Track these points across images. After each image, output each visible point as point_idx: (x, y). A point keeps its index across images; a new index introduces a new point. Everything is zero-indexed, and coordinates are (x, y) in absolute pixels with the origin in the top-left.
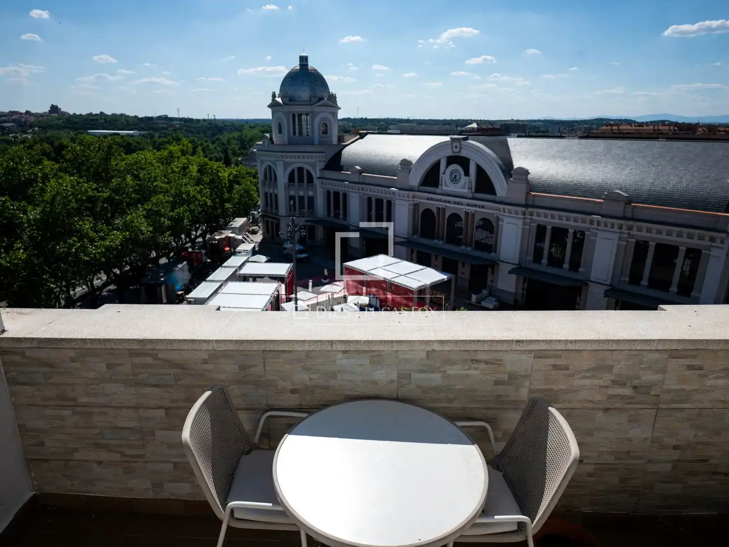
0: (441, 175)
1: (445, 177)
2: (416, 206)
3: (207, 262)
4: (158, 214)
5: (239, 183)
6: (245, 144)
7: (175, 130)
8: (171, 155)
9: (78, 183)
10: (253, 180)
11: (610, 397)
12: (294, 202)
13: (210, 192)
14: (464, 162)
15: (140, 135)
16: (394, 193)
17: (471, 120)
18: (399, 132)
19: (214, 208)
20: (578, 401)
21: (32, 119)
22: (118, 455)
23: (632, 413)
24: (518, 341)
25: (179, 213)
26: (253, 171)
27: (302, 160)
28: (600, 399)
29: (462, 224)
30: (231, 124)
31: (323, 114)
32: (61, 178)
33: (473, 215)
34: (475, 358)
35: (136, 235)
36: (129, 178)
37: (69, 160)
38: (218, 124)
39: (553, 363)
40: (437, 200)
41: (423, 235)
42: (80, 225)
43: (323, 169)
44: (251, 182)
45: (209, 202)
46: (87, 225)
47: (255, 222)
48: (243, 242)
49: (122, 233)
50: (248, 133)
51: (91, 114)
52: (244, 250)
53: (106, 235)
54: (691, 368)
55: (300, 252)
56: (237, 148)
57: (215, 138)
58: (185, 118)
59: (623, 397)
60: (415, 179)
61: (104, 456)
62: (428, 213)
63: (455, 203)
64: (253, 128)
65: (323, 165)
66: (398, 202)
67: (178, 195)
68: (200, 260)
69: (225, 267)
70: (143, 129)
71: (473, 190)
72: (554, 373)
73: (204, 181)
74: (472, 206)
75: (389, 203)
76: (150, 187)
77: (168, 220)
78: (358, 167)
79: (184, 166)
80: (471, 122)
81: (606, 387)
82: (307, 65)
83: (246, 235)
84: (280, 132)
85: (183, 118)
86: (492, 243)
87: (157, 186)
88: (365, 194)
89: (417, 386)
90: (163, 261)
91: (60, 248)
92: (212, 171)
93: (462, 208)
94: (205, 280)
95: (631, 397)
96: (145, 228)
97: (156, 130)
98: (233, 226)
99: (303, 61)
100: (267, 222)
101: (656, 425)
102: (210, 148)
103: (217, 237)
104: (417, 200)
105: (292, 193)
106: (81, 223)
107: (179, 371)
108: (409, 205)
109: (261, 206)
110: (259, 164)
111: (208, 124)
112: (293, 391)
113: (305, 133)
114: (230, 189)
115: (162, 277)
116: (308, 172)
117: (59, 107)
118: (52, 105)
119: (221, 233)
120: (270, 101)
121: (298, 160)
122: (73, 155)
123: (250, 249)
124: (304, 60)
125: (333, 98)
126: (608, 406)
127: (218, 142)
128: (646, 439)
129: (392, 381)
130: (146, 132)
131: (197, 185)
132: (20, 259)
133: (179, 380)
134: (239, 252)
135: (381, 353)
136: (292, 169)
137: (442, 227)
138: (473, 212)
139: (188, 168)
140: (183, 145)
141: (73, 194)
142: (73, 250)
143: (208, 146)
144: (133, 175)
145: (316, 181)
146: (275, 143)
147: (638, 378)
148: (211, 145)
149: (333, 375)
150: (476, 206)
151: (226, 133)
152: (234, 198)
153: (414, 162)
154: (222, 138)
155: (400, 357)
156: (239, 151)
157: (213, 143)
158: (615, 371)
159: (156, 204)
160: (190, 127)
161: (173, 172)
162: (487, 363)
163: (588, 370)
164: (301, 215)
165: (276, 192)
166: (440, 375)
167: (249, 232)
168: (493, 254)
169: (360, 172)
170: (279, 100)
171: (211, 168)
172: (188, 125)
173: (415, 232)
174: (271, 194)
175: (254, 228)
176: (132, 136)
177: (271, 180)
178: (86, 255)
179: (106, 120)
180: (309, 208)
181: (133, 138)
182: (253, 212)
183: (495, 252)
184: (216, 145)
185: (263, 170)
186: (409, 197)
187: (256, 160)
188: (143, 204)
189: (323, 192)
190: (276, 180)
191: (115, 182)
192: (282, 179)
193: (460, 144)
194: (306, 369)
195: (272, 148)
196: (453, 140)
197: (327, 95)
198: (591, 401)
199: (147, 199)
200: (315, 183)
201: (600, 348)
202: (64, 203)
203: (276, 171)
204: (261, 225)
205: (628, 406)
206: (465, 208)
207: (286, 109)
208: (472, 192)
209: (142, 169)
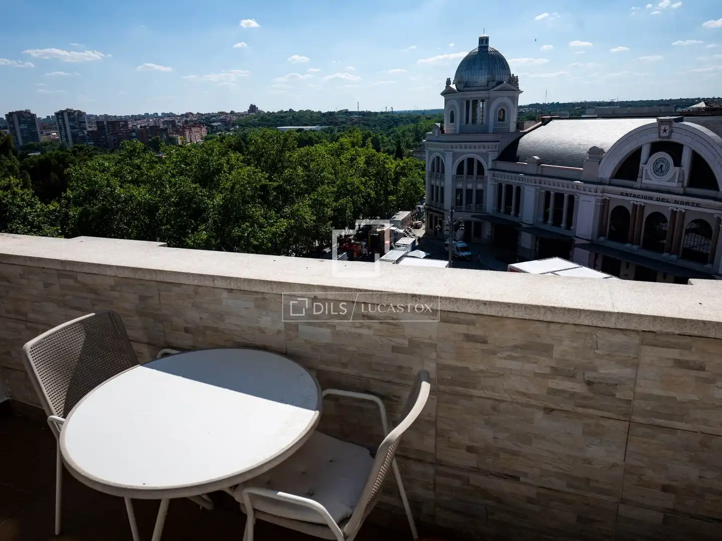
0: (641, 166)
1: (647, 167)
2: (605, 203)
4: (322, 204)
5: (405, 175)
6: (418, 136)
7: (353, 124)
8: (342, 148)
9: (254, 172)
11: (553, 392)
12: (461, 196)
13: (375, 184)
14: (675, 150)
15: (322, 130)
16: (578, 187)
17: (699, 99)
18: (596, 116)
19: (378, 200)
20: (506, 391)
21: (235, 118)
23: (589, 421)
25: (342, 204)
26: (422, 163)
27: (472, 150)
28: (536, 392)
29: (666, 227)
30: (407, 116)
31: (500, 99)
33: (683, 215)
35: (301, 224)
36: (300, 170)
37: (252, 153)
38: (395, 115)
39: (465, 332)
40: (635, 196)
41: (613, 237)
42: (253, 212)
43: (496, 160)
44: (419, 174)
45: (373, 194)
46: (257, 211)
47: (418, 216)
48: (405, 236)
49: (288, 221)
50: (423, 124)
51: (282, 112)
52: (404, 245)
53: (274, 222)
54: (681, 364)
55: (463, 249)
56: (411, 140)
57: (390, 131)
58: (364, 112)
59: (573, 395)
60: (606, 171)
62: (621, 211)
63: (658, 200)
64: (430, 119)
65: (496, 155)
66: (582, 198)
69: (383, 260)
70: (325, 124)
71: (685, 183)
72: (467, 345)
73: (370, 173)
74: (682, 203)
75: (571, 198)
76: (318, 178)
77: (331, 210)
78: (536, 157)
79: (352, 158)
80: (699, 100)
81: (544, 376)
82: (487, 47)
83: (408, 228)
84: (452, 121)
85: (362, 111)
86: (709, 252)
87: (324, 176)
88: (542, 188)
89: (306, 341)
90: (326, 250)
92: (379, 162)
93: (668, 207)
95: (585, 398)
96: (309, 216)
97: (336, 124)
98: (395, 219)
99: (482, 43)
100: (431, 216)
101: (631, 448)
102: (385, 140)
104: (607, 196)
105: (460, 186)
106: (253, 210)
107: (94, 296)
108: (597, 201)
109: (426, 201)
110: (427, 156)
111: (386, 116)
112: (187, 330)
113: (479, 121)
114: (396, 181)
116: (479, 163)
117: (257, 106)
118: (252, 105)
120: (443, 88)
121: (468, 150)
122: (255, 147)
123: (410, 243)
124: (484, 42)
125: (514, 81)
126: (551, 406)
127: (392, 135)
128: (614, 465)
129: (279, 332)
130: (327, 127)
131: (363, 176)
132: (202, 240)
133: (94, 305)
134: (398, 246)
135: (265, 295)
136: (461, 161)
137: (640, 229)
138: (684, 211)
139: (355, 159)
140: (354, 137)
141: (249, 183)
142: (246, 235)
143: (382, 139)
144: (304, 166)
145: (487, 173)
146: (445, 132)
147: (594, 369)
148: (385, 138)
149: (220, 316)
150: (687, 203)
151: (401, 125)
152: (400, 190)
153: (606, 150)
154: (398, 130)
156: (413, 144)
157: (388, 135)
158: (556, 354)
159: (321, 195)
160: (368, 120)
161: (342, 163)
163: (516, 347)
164: (468, 210)
165: (442, 184)
166: (329, 330)
167: (412, 226)
168: (709, 266)
169: (539, 163)
170: (453, 86)
171: (378, 160)
172: (366, 118)
173: (601, 233)
174: (437, 187)
175: (417, 222)
176: (314, 131)
177: (438, 172)
179: (293, 117)
180: (477, 202)
181: (315, 132)
182: (419, 206)
183: (712, 262)
184: (390, 137)
185: (431, 161)
186: (597, 192)
187: (425, 151)
188: (309, 194)
189: (494, 185)
190: (443, 172)
191: (287, 172)
192: (450, 170)
193: (671, 126)
194: (195, 306)
195: (442, 138)
196: (661, 122)
197: (507, 78)
198: (524, 394)
199: (314, 190)
200: (485, 175)
201: (527, 317)
202: (241, 191)
203: (444, 162)
204: (424, 219)
205: (580, 410)
206: (672, 206)
207: (459, 95)
208: (683, 187)
209: (312, 160)
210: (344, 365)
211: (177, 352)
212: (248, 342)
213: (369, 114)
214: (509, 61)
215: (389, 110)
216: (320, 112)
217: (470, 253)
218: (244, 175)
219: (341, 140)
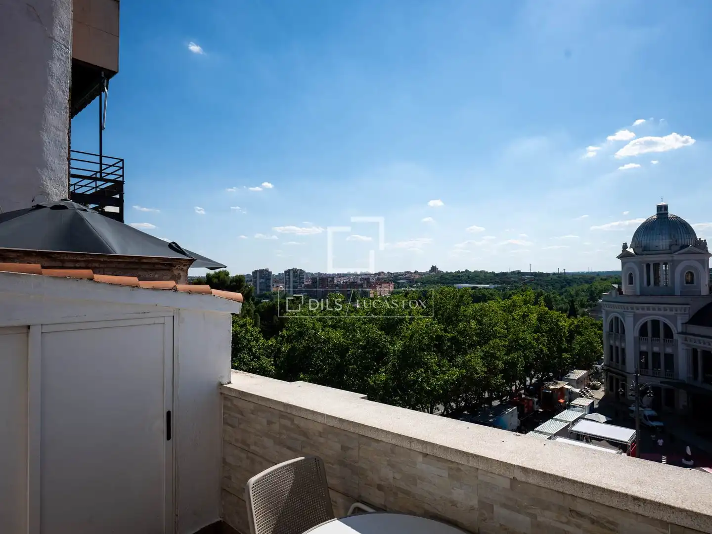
3: (538, 411)
4: (493, 356)
5: (580, 334)
6: (593, 296)
7: (525, 284)
8: (514, 305)
9: (432, 324)
10: (598, 332)
12: (646, 359)
13: (548, 340)
15: (495, 288)
19: (551, 357)
21: (417, 277)
25: (513, 358)
26: (598, 322)
27: (657, 312)
30: (581, 277)
31: (686, 262)
34: (574, 509)
35: (472, 374)
36: (473, 324)
38: (567, 276)
42: (428, 359)
43: (686, 323)
44: (595, 333)
45: (545, 350)
46: (432, 359)
47: (596, 375)
48: (581, 396)
49: (460, 370)
50: (598, 285)
51: (459, 272)
52: (580, 405)
53: (447, 370)
55: (652, 418)
56: (585, 299)
57: (563, 290)
58: (536, 273)
64: (605, 280)
65: (687, 318)
67: (516, 341)
68: (531, 409)
69: (557, 420)
70: (498, 283)
73: (542, 329)
76: (491, 332)
77: (502, 363)
79: (524, 315)
82: (667, 213)
83: (584, 388)
84: (631, 282)
85: (534, 272)
87: (496, 330)
89: (501, 525)
90: (496, 403)
91: (411, 376)
92: (552, 321)
94: (533, 430)
96: (480, 367)
97: (509, 283)
98: (570, 377)
99: (661, 211)
100: (611, 378)
102: (557, 299)
103: (552, 387)
105: (644, 348)
106: (428, 357)
107: (304, 438)
109: (605, 361)
110: (603, 315)
111: (559, 277)
112: (380, 487)
113: (662, 283)
114: (570, 339)
115: (491, 418)
116: (666, 325)
117: (437, 267)
118: (433, 266)
119: (557, 383)
120: (619, 252)
121: (651, 312)
123: (587, 405)
124: (663, 209)
125: (701, 245)
127: (565, 294)
129: (472, 509)
130: (500, 285)
131: (535, 332)
132: (381, 381)
134: (574, 407)
135: (460, 467)
136: (644, 322)
139: (528, 316)
140: (526, 296)
141: (426, 333)
142: (420, 379)
143: (555, 297)
144: (477, 320)
145: (676, 336)
146: (624, 293)
148: (558, 297)
149: (414, 480)
151: (575, 285)
152: (574, 348)
154: (571, 290)
155: (480, 478)
156: (588, 303)
157: (561, 294)
159: (493, 348)
160: (540, 280)
161: (514, 319)
162: (593, 522)
164: (656, 375)
165: (623, 345)
167: (589, 386)
170: (631, 251)
171: (551, 317)
172: (538, 278)
174: (617, 347)
175: (595, 382)
176: (487, 289)
177: (618, 332)
178: (428, 384)
179: (469, 276)
180: (666, 367)
182: (597, 366)
184: (563, 296)
185: (609, 320)
187: (602, 311)
188: (481, 346)
189: (686, 349)
190: (623, 333)
191: (461, 325)
192: (631, 332)
194: (392, 465)
195: (620, 298)
197: (693, 242)
199: (486, 343)
200: (674, 338)
202: (419, 339)
203: (624, 323)
204: (603, 380)
207: (639, 258)
209: (485, 315)
211: (372, 510)
212: (438, 513)
213: (541, 274)
214: (693, 226)
215: (561, 271)
216: (493, 273)
217: (661, 424)
218: (422, 326)
219: (514, 297)
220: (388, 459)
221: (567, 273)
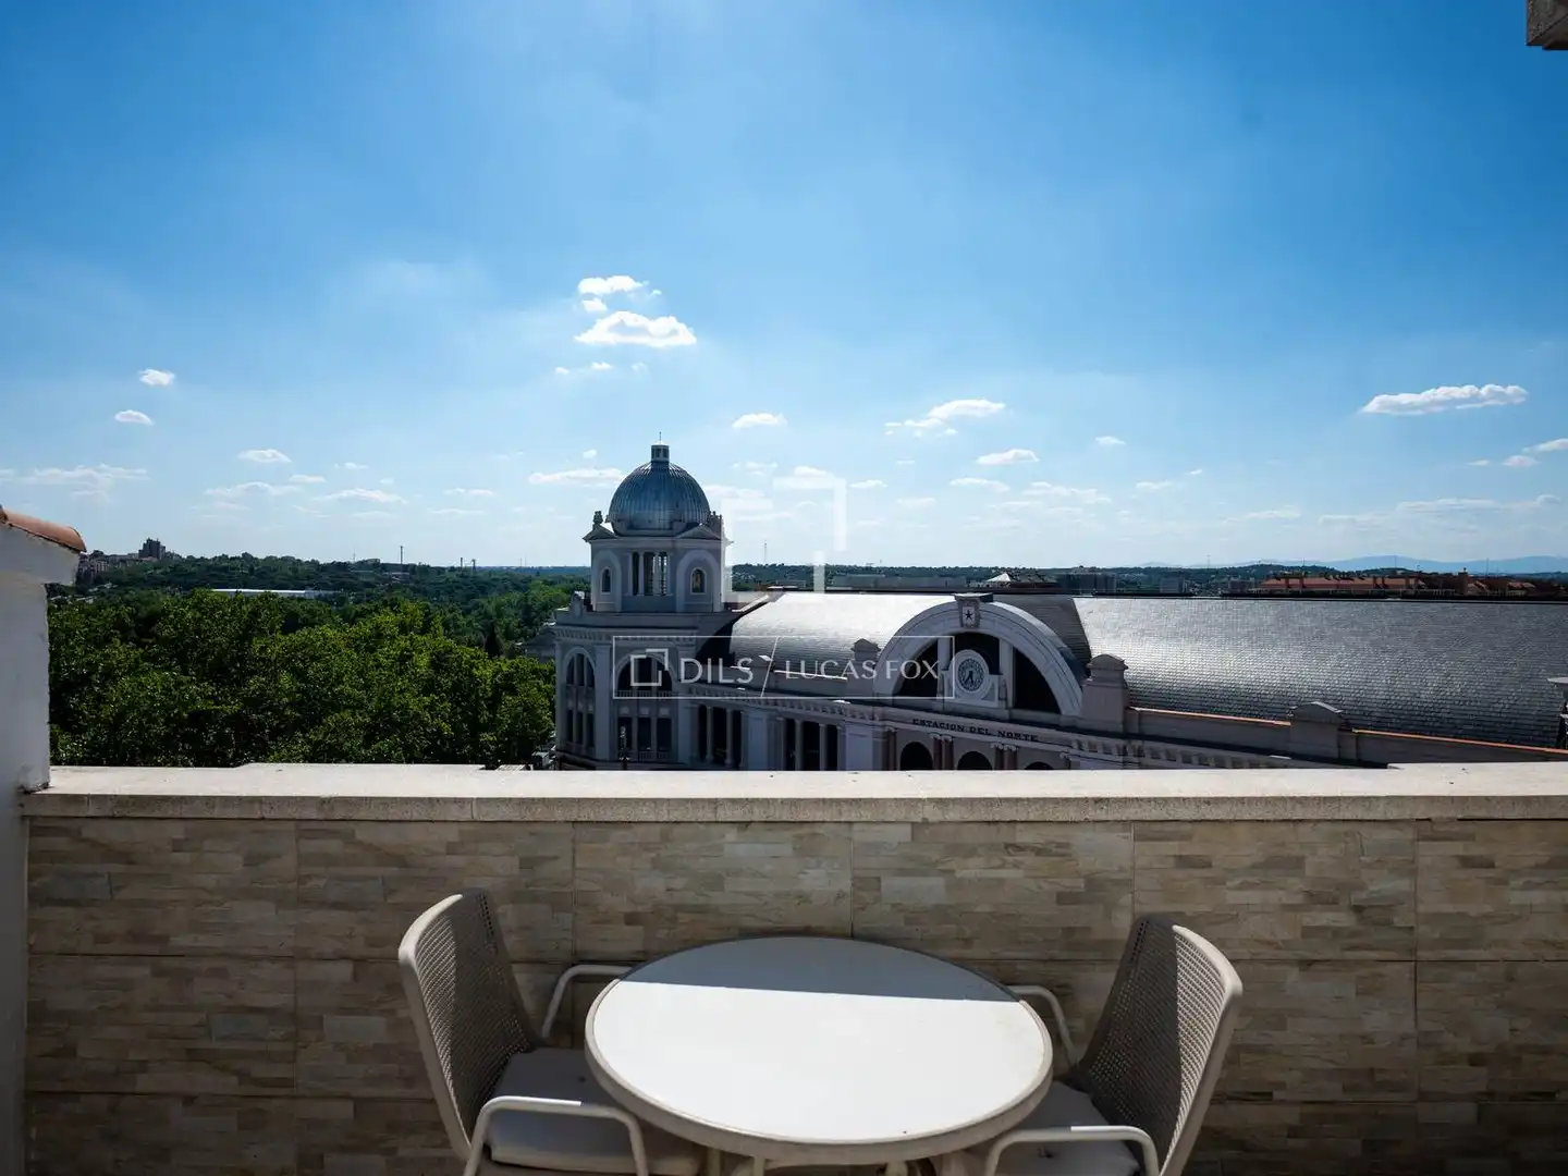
2: (890, 737)
5: (513, 691)
6: (531, 616)
7: (391, 589)
8: (378, 633)
9: (178, 684)
10: (545, 686)
11: (1308, 932)
12: (629, 732)
13: (452, 708)
14: (987, 646)
15: (319, 597)
16: (841, 710)
17: (996, 568)
18: (850, 589)
19: (457, 743)
21: (103, 567)
22: (235, 1079)
23: (1364, 972)
24: (1098, 801)
26: (545, 667)
28: (1287, 937)
30: (505, 576)
31: (693, 553)
32: (144, 673)
33: (1014, 755)
34: (1012, 842)
36: (285, 679)
37: (166, 640)
38: (480, 574)
39: (1177, 854)
40: (935, 725)
44: (540, 690)
45: (447, 729)
50: (539, 594)
51: (224, 557)
54: (1467, 862)
56: (514, 623)
57: (470, 605)
58: (414, 566)
59: (1336, 932)
61: (205, 1081)
62: (916, 753)
63: (972, 731)
64: (552, 584)
66: (850, 730)
70: (325, 586)
71: (1010, 704)
72: (1180, 874)
73: (440, 686)
74: (1010, 735)
75: (832, 732)
76: (326, 696)
79: (402, 655)
80: (999, 571)
81: (1297, 908)
82: (668, 462)
84: (607, 587)
85: (409, 565)
87: (341, 692)
88: (781, 714)
89: (894, 905)
92: (460, 666)
93: (989, 742)
95: (1354, 934)
97: (351, 588)
99: (658, 456)
101: (1421, 1005)
102: (460, 622)
104: (892, 726)
105: (625, 711)
107: (394, 870)
108: (875, 735)
109: (558, 740)
110: (558, 653)
111: (462, 576)
112: (631, 919)
113: (656, 590)
114: (493, 705)
117: (162, 544)
118: (149, 540)
120: (589, 528)
122: (176, 628)
124: (661, 454)
125: (715, 523)
126: (1309, 955)
127: (475, 612)
128: (1404, 1037)
129: (840, 896)
130: (331, 593)
131: (426, 692)
133: (392, 892)
135: (817, 830)
138: (1014, 749)
139: (410, 657)
140: (405, 614)
141: (163, 706)
143: (455, 619)
144: (294, 669)
146: (594, 609)
147: (1362, 888)
148: (461, 618)
149: (716, 881)
150: (1018, 736)
151: (495, 594)
152: (501, 722)
153: (882, 646)
154: (486, 604)
155: (857, 836)
156: (519, 630)
157: (466, 613)
158: (1309, 871)
160: (423, 582)
161: (379, 666)
162: (1039, 852)
163: (1252, 868)
164: (644, 759)
165: (591, 708)
166: (940, 881)
170: (608, 526)
171: (459, 660)
172: (418, 578)
174: (580, 715)
176: (300, 599)
177: (582, 684)
179: (252, 570)
180: (660, 743)
181: (303, 603)
182: (539, 754)
184: (470, 618)
185: (566, 664)
186: (873, 719)
187: (553, 646)
188: (304, 731)
189: (692, 708)
190: (592, 684)
191: (254, 683)
192: (607, 681)
193: (977, 608)
194: (659, 865)
195: (589, 619)
196: (961, 601)
197: (704, 517)
198: (1270, 943)
199: (316, 721)
201: (1270, 816)
202: (140, 726)
203: (593, 665)
205: (1350, 955)
206: (996, 741)
207: (621, 543)
208: (1007, 708)
209: (314, 658)
210: (968, 942)
212: (770, 924)
213: (425, 569)
214: (705, 489)
215: (467, 563)
216: (314, 563)
218: (154, 691)
219: (379, 618)
220: (654, 855)
221: (480, 568)
